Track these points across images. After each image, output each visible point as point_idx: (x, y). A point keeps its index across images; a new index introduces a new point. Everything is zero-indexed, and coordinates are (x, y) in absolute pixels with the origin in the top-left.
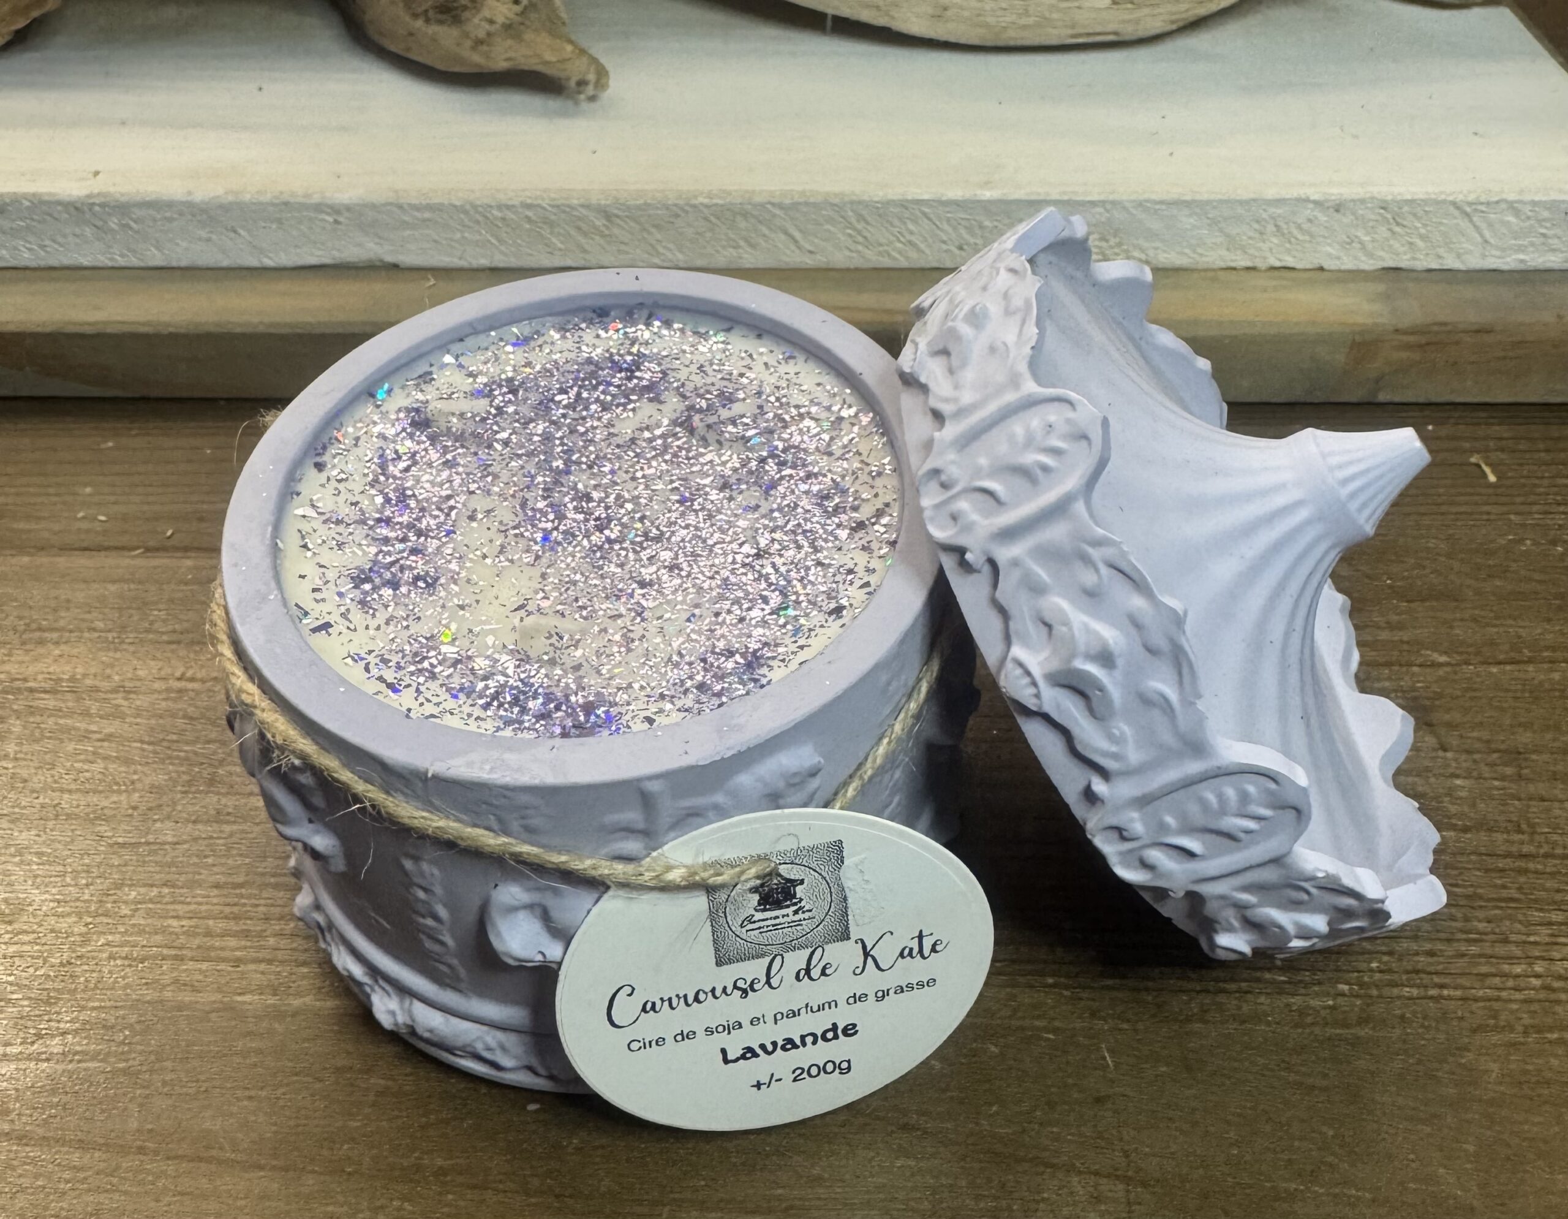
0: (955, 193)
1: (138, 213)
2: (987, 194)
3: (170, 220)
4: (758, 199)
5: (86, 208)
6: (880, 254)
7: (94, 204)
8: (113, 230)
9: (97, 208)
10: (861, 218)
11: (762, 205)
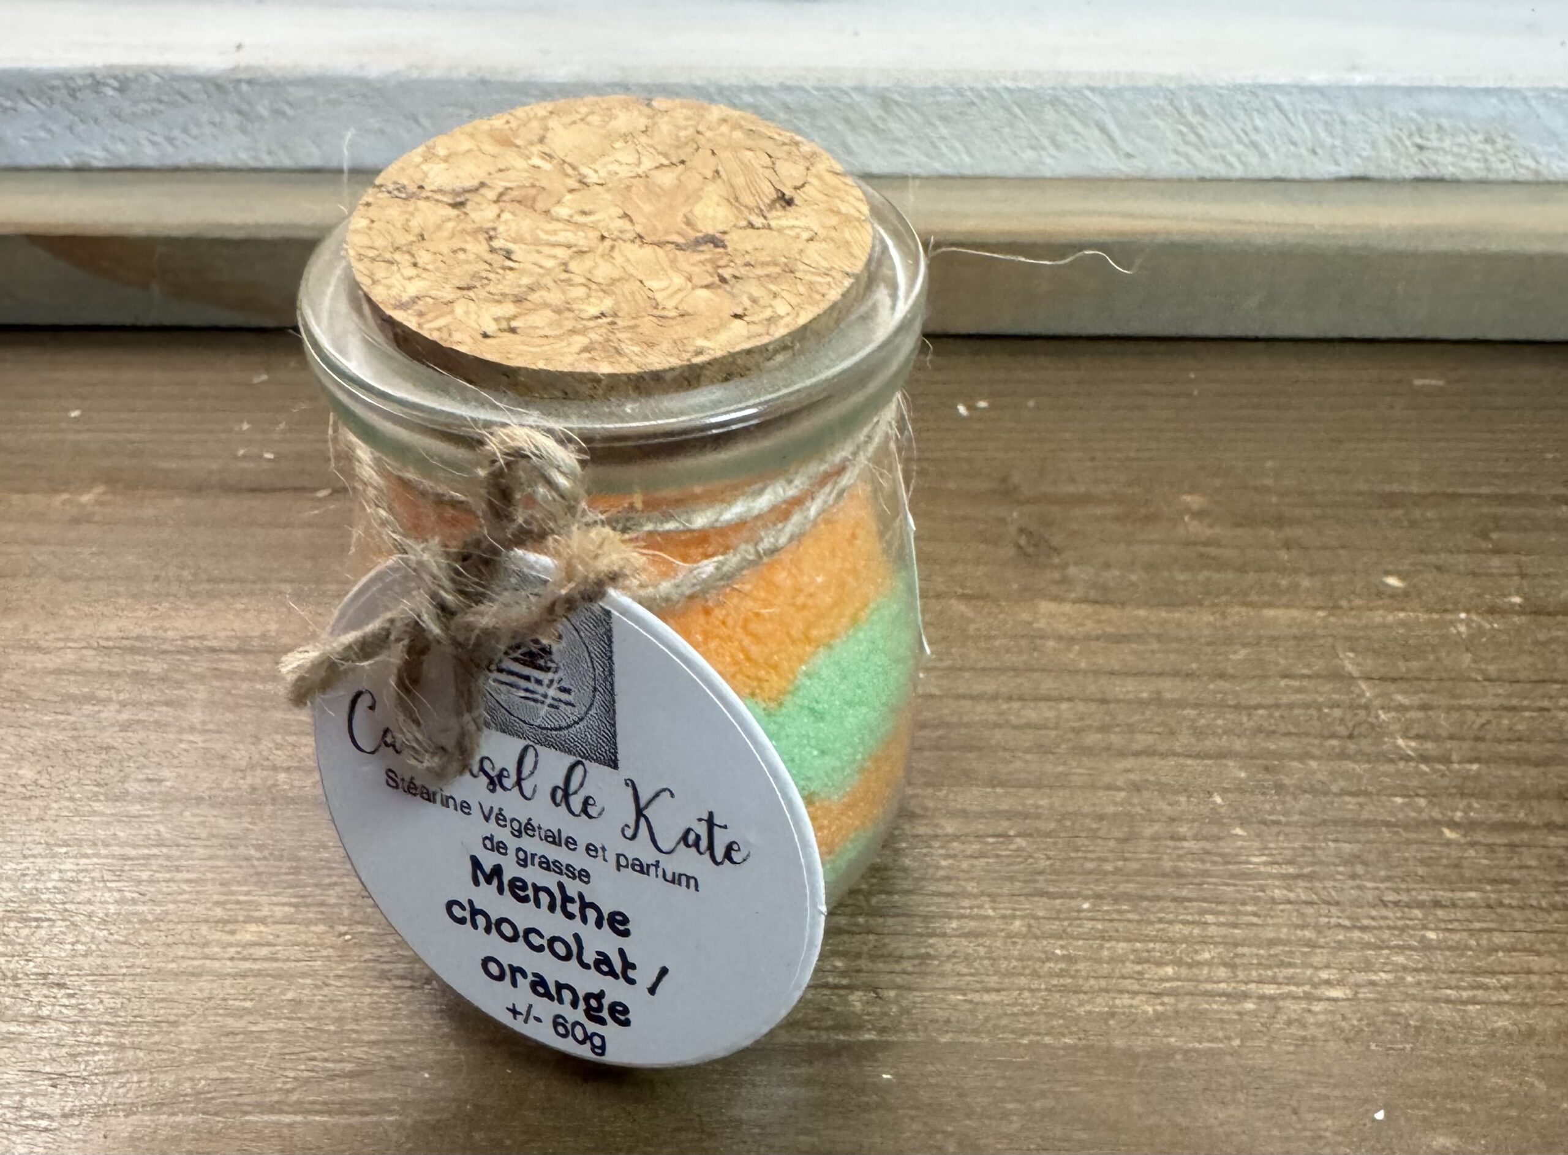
0: (1317, 78)
1: (295, 93)
2: (1358, 79)
3: (335, 103)
4: (1074, 83)
5: (230, 87)
6: (1213, 158)
7: (239, 81)
8: (260, 117)
9: (244, 87)
10: (1199, 110)
11: (1078, 91)
